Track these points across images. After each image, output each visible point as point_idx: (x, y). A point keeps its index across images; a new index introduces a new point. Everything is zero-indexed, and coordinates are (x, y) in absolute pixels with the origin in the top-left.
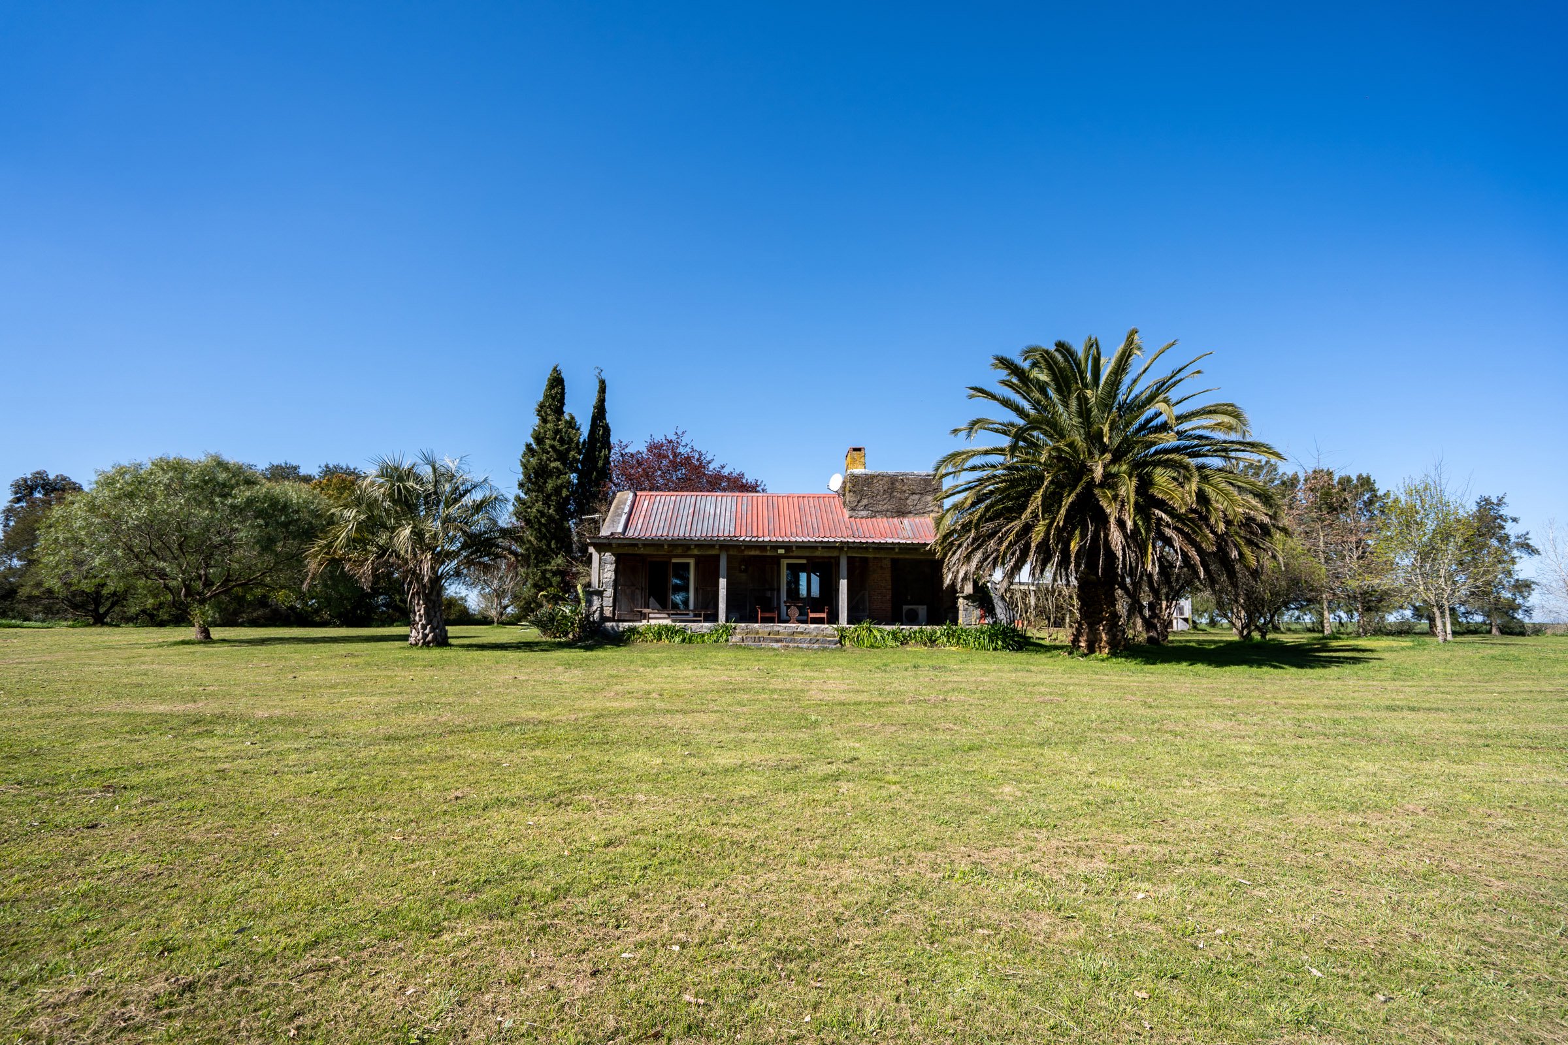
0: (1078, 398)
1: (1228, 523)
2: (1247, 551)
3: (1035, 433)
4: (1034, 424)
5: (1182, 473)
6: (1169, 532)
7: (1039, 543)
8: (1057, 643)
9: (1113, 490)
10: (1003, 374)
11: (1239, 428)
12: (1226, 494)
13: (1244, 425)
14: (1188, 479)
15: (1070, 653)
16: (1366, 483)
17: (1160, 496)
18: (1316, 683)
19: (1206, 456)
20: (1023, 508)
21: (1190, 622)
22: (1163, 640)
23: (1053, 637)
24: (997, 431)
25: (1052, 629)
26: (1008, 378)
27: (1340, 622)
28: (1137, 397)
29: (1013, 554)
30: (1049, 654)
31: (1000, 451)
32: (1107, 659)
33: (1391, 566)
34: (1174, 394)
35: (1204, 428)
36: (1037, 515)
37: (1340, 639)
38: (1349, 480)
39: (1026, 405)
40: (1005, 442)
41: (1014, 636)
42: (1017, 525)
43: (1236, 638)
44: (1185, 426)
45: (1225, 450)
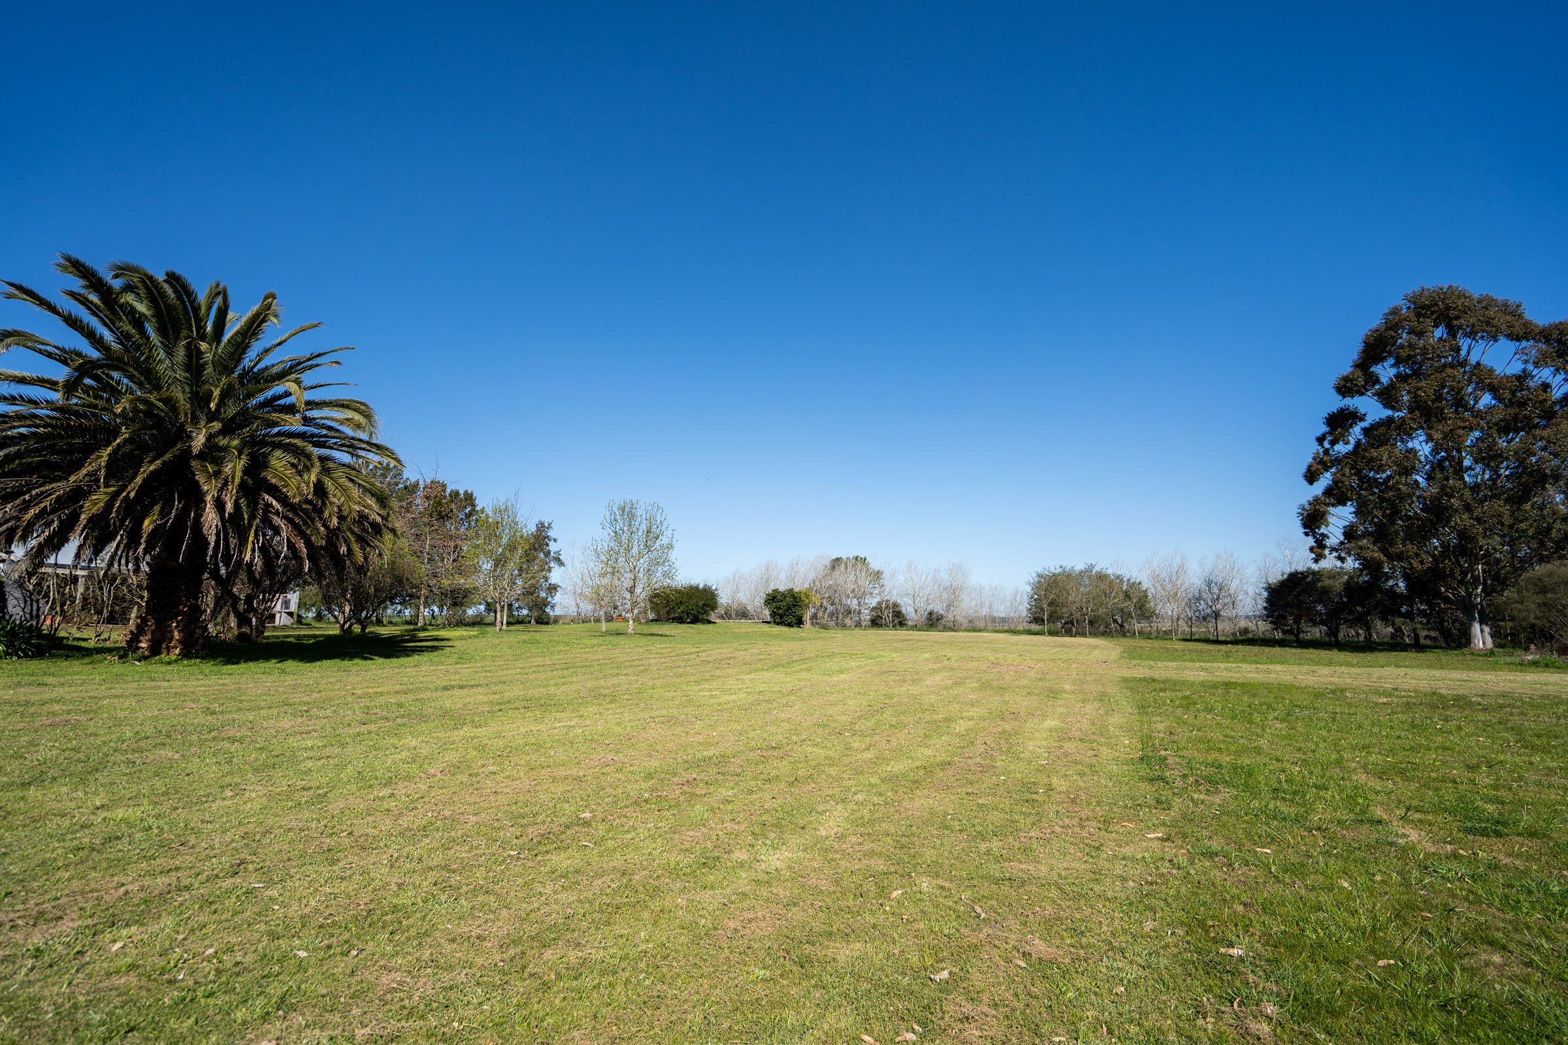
0: (188, 347)
1: (342, 518)
2: (356, 548)
3: (116, 375)
4: (112, 361)
5: (302, 462)
6: (277, 520)
7: (93, 515)
8: (108, 644)
9: (217, 464)
10: (77, 284)
11: (367, 429)
12: (344, 490)
13: (373, 426)
14: (308, 469)
15: (121, 657)
16: (469, 498)
17: (274, 481)
18: (396, 671)
19: (331, 448)
20: (79, 466)
21: (295, 616)
22: (257, 637)
23: (103, 637)
24: (49, 355)
25: (102, 627)
26: (82, 291)
27: (433, 615)
28: (267, 368)
29: (48, 525)
30: (87, 660)
31: (51, 384)
32: (176, 661)
33: (476, 569)
34: (308, 378)
35: (333, 419)
36: (97, 480)
37: (427, 630)
38: (457, 493)
39: (108, 336)
40: (61, 373)
41: (31, 638)
42: (61, 488)
43: (337, 632)
44: (315, 414)
45: (351, 446)
